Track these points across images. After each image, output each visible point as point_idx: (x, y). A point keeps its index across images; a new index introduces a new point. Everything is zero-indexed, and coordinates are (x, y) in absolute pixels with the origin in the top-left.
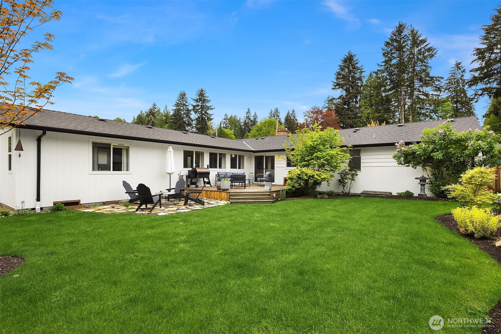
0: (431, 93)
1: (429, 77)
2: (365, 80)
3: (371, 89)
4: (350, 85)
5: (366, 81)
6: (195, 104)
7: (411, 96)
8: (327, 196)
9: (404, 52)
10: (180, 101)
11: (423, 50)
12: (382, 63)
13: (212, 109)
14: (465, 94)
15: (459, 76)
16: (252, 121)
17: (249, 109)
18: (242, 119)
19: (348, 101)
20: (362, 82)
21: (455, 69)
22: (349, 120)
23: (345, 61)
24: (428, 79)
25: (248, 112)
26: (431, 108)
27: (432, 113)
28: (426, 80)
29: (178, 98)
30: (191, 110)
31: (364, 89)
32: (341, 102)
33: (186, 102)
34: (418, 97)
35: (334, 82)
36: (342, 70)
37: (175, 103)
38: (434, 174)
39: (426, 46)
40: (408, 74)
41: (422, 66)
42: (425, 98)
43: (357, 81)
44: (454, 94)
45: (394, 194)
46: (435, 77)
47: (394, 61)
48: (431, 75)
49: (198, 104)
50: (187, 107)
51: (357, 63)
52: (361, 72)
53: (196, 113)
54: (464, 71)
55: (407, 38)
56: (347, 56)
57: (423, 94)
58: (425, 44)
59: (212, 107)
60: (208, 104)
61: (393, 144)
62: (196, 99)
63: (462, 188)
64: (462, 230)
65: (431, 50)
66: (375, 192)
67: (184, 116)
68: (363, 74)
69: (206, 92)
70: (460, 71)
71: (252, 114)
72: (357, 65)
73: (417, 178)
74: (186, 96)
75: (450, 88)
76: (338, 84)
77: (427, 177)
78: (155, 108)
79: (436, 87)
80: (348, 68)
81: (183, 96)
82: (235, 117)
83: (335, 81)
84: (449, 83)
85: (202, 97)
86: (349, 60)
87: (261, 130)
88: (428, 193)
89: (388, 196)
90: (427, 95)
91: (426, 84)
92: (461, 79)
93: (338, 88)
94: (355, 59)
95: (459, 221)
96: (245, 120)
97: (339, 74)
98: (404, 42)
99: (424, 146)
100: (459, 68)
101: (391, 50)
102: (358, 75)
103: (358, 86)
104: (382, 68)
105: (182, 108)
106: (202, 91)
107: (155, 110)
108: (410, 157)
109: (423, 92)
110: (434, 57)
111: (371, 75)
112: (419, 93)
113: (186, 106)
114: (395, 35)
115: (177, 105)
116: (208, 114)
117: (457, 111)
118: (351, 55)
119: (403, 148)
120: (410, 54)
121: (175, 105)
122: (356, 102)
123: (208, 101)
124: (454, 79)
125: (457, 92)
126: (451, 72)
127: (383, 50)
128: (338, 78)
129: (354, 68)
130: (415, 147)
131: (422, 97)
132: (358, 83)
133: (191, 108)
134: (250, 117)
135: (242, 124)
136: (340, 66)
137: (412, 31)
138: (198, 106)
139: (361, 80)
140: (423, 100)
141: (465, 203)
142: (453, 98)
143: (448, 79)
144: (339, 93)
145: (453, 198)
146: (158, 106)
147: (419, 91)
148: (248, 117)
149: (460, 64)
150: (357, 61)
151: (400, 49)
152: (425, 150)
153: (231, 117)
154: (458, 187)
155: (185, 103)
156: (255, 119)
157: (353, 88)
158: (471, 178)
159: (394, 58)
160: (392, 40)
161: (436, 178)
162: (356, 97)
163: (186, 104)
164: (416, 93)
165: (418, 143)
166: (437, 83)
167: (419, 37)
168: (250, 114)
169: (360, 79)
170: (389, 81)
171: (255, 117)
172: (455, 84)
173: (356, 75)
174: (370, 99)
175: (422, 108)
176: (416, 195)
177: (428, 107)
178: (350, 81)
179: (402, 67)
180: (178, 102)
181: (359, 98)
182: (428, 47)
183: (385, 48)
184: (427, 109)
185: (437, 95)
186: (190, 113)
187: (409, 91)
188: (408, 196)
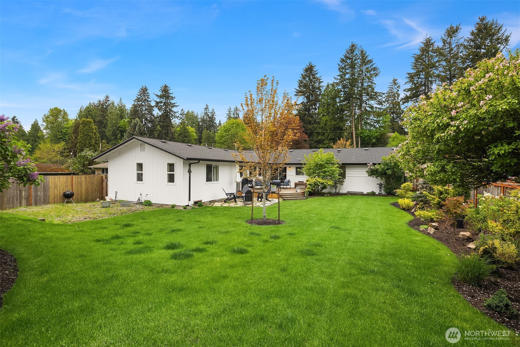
0: (375, 106)
1: (374, 92)
2: (323, 89)
3: (328, 99)
4: (310, 93)
5: (324, 91)
6: (158, 100)
7: (360, 107)
8: (329, 195)
9: (355, 68)
10: (141, 96)
11: (370, 69)
12: (338, 76)
13: (176, 106)
14: (400, 107)
15: (395, 91)
16: (209, 118)
17: (207, 106)
18: (199, 115)
19: (309, 108)
20: (321, 92)
21: (392, 84)
22: (310, 125)
23: (306, 70)
24: (373, 94)
25: (207, 108)
26: (375, 119)
27: (375, 123)
28: (371, 95)
29: (139, 93)
30: (154, 106)
31: (322, 98)
32: (302, 108)
33: (148, 98)
34: (365, 109)
35: (296, 89)
36: (304, 78)
37: (136, 98)
38: (386, 182)
39: (372, 65)
40: (358, 88)
41: (368, 82)
42: (371, 110)
43: (316, 90)
44: (391, 106)
45: (365, 193)
46: (378, 93)
47: (347, 76)
48: (375, 91)
49: (161, 100)
50: (149, 103)
51: (316, 74)
52: (320, 83)
53: (159, 110)
54: (399, 87)
55: (358, 56)
56: (308, 66)
57: (369, 107)
58: (371, 64)
59: (176, 105)
60: (172, 101)
61: (366, 164)
62: (159, 94)
63: (401, 191)
64: (401, 207)
65: (376, 69)
66: (355, 192)
67: (146, 112)
68: (321, 84)
69: (170, 89)
70: (396, 87)
71: (210, 110)
72: (316, 76)
73: (377, 184)
74: (148, 91)
75: (388, 100)
76: (300, 92)
77: (383, 183)
78: (108, 101)
79: (379, 101)
80: (309, 77)
81: (144, 91)
82: (193, 112)
83: (298, 88)
84: (388, 96)
85: (165, 93)
86: (310, 70)
87: (229, 131)
88: (383, 192)
89: (362, 194)
90: (372, 107)
91: (372, 98)
92: (397, 94)
93: (301, 95)
94: (315, 70)
95: (400, 204)
96: (204, 117)
97: (301, 82)
98: (355, 60)
99: (383, 167)
100: (395, 84)
101: (345, 66)
102: (317, 84)
103: (317, 95)
104: (338, 81)
105: (143, 103)
106: (166, 87)
107: (108, 102)
108: (375, 172)
109: (369, 104)
110: (378, 76)
111: (328, 86)
112: (366, 105)
113: (148, 101)
114: (349, 53)
115: (138, 100)
116: (172, 111)
117: (393, 121)
118: (312, 65)
119: (372, 167)
120: (360, 71)
121: (136, 99)
122: (315, 109)
123: (173, 98)
124: (392, 93)
125: (393, 105)
126: (390, 87)
127: (339, 65)
128: (300, 86)
129: (314, 78)
130: (377, 167)
131: (368, 109)
132: (317, 91)
133: (153, 104)
134: (209, 113)
135: (199, 120)
136: (302, 75)
137: (362, 52)
138: (161, 102)
139: (320, 90)
140: (369, 111)
141: (402, 197)
142: (391, 109)
143: (387, 93)
144: (301, 99)
145: (397, 195)
146: (111, 99)
147: (366, 104)
148: (207, 113)
149: (396, 80)
150: (317, 72)
151: (353, 66)
152: (383, 169)
153: (188, 112)
154: (400, 191)
155: (146, 98)
156: (213, 115)
157: (312, 96)
158: (404, 187)
159: (347, 73)
160: (346, 57)
161: (387, 184)
162: (315, 105)
163: (148, 100)
164: (364, 105)
165: (379, 164)
166: (380, 98)
167: (367, 57)
168: (208, 110)
169: (319, 88)
170: (343, 93)
171: (213, 113)
172: (392, 97)
173: (315, 84)
174: (328, 108)
175: (368, 119)
176: (377, 193)
177: (372, 118)
178: (311, 89)
179: (353, 82)
180: (139, 97)
181: (318, 105)
182: (374, 66)
183: (340, 63)
184: (372, 119)
185: (379, 108)
186: (153, 110)
187: (359, 103)
188: (373, 194)
